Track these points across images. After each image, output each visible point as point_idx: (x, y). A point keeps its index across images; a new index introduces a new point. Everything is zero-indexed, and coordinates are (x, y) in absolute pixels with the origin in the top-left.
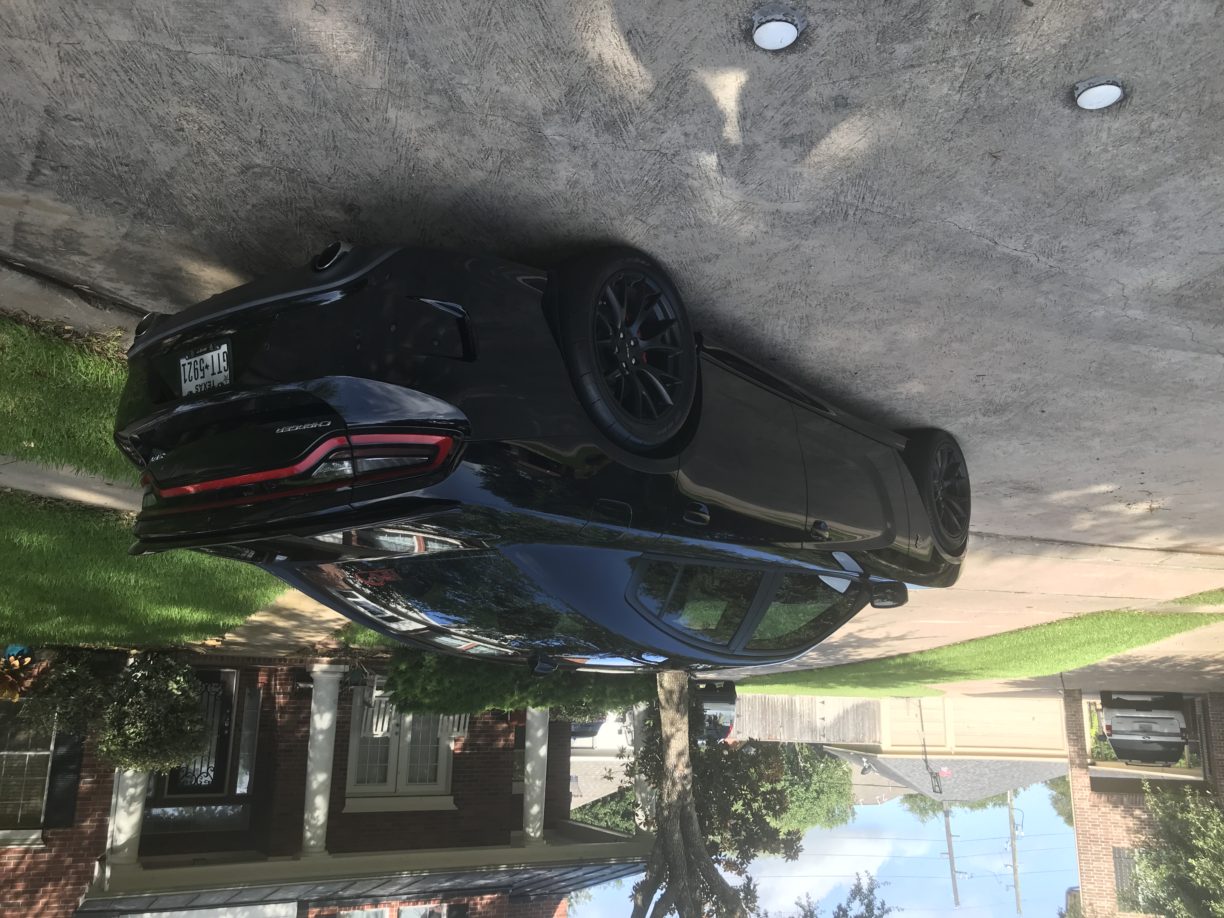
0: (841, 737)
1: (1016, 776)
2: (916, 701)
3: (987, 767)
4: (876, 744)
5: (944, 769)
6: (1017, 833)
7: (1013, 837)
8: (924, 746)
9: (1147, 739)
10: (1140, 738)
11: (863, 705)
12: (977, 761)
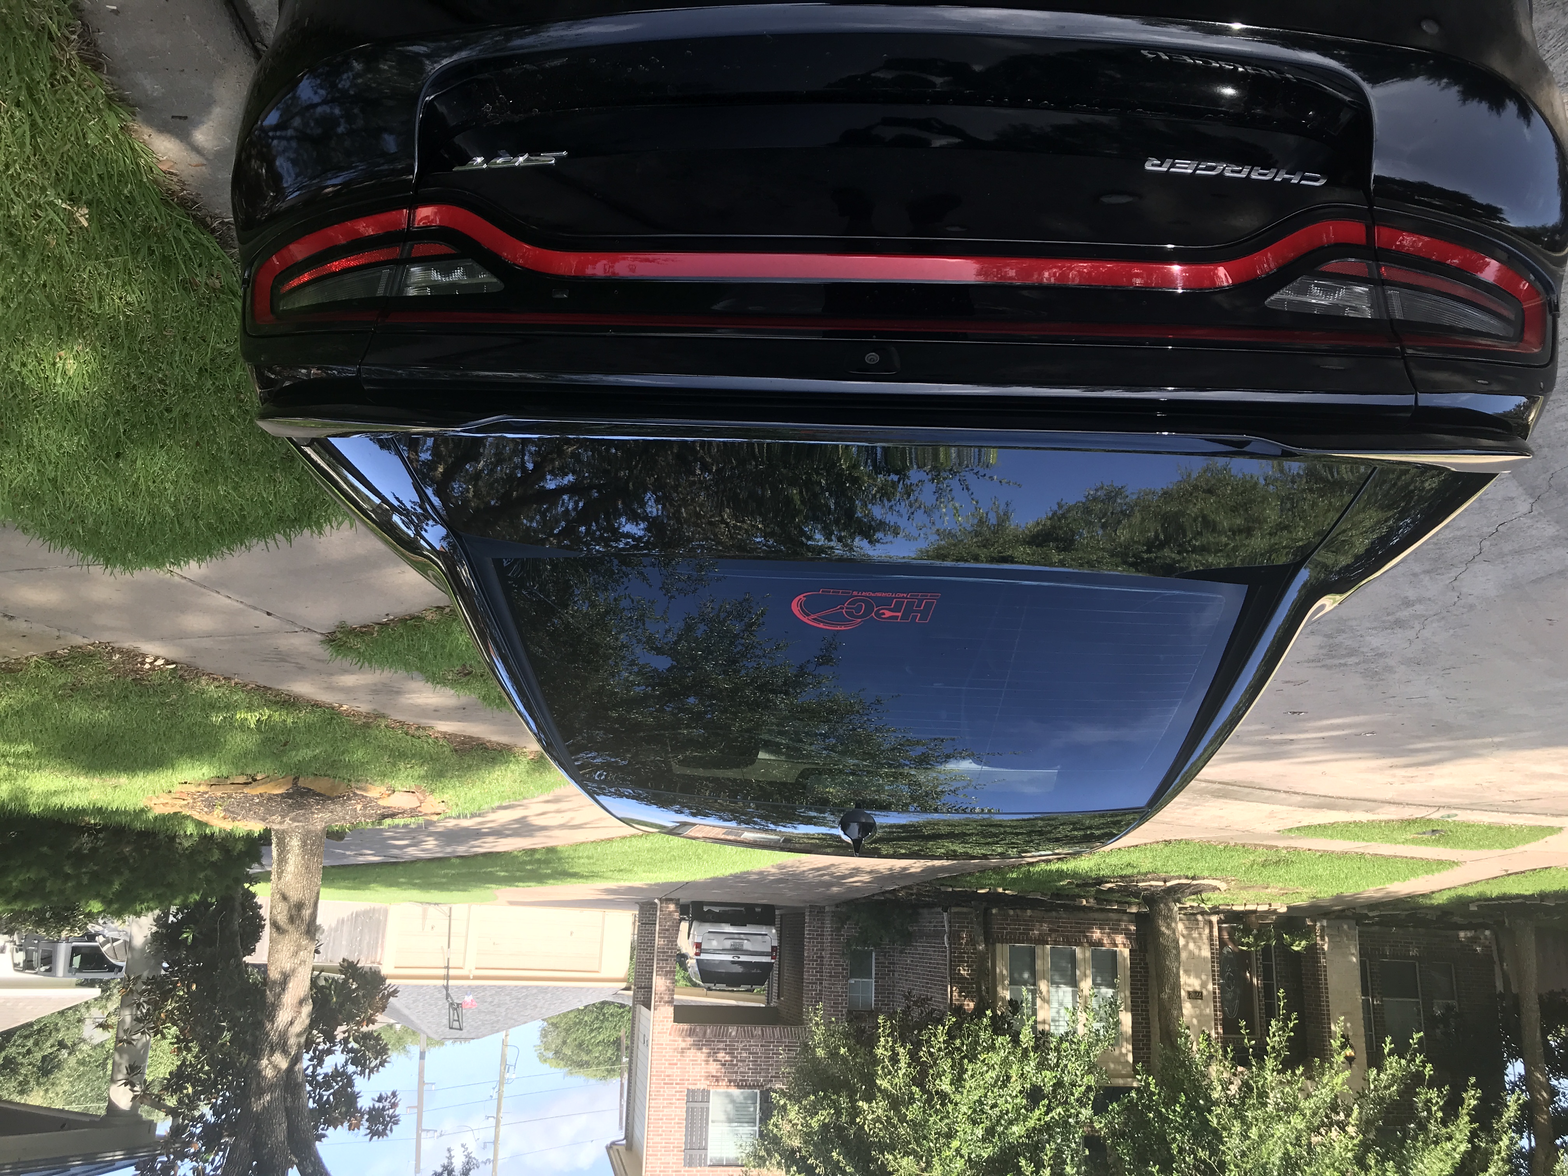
0: (329, 955)
1: (539, 1005)
2: (446, 908)
3: (509, 994)
4: (375, 965)
5: (468, 999)
6: (507, 1076)
7: (502, 1082)
8: (448, 968)
9: (736, 959)
10: (729, 958)
11: (366, 913)
12: (499, 987)
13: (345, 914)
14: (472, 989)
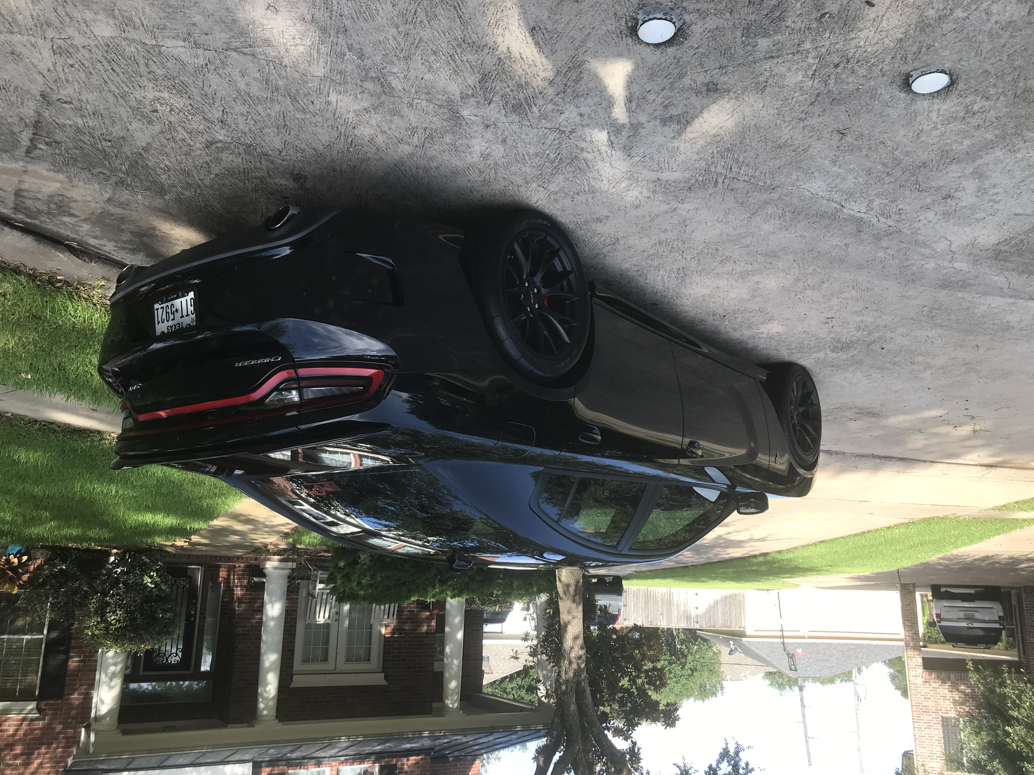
0: (712, 623)
1: (860, 656)
2: (775, 593)
3: (836, 649)
4: (742, 629)
5: (799, 651)
8: (782, 631)
9: (971, 625)
10: (964, 624)
11: (731, 596)
12: (827, 644)
13: (718, 597)
14: (800, 645)
